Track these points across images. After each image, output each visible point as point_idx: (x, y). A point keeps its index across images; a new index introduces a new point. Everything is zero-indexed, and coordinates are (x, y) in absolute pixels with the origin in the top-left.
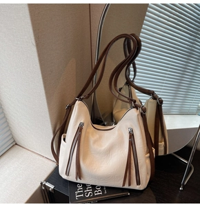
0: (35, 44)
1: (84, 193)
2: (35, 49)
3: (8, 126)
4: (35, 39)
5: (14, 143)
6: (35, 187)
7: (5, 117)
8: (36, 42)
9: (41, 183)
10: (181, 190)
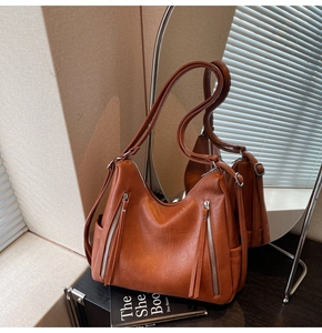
0: (54, 73)
1: (134, 311)
2: (54, 81)
3: (16, 201)
4: (55, 65)
5: (26, 230)
6: (55, 296)
7: (11, 187)
8: (56, 69)
9: (65, 290)
10: (286, 303)
